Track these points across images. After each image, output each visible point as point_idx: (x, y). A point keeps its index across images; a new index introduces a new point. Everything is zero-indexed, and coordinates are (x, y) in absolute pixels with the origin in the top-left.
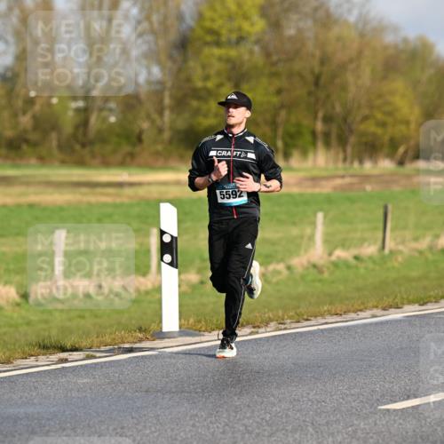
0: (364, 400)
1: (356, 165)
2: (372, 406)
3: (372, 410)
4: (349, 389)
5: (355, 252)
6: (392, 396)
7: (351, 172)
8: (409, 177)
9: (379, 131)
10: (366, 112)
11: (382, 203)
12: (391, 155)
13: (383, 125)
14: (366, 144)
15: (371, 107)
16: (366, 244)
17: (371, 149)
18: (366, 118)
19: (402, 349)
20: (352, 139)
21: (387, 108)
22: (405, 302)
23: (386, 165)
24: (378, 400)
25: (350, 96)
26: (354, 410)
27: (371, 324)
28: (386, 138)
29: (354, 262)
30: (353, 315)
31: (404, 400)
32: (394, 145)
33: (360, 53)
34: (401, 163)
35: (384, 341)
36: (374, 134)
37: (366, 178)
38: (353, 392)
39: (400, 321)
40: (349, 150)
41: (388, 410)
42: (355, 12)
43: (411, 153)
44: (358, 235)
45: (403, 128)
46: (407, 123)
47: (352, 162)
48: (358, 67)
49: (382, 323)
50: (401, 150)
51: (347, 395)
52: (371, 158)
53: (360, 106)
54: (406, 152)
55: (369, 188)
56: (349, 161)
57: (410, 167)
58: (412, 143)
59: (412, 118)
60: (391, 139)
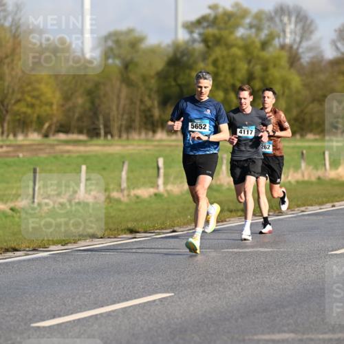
0: (20, 320)
1: (11, 137)
2: (25, 324)
3: (26, 327)
4: (8, 311)
5: (11, 205)
6: (41, 316)
7: (8, 143)
8: (52, 146)
9: (29, 111)
10: (19, 96)
11: (32, 167)
12: (38, 130)
13: (32, 106)
14: (19, 120)
15: (23, 93)
16: (20, 199)
17: (23, 125)
18: (18, 101)
19: (49, 279)
20: (8, 118)
21: (35, 93)
22: (51, 243)
23: (35, 137)
24: (31, 319)
25: (6, 84)
26: (12, 328)
27: (24, 261)
28: (35, 115)
29: (10, 212)
30: (10, 254)
31: (51, 319)
32: (40, 122)
33: (14, 51)
34: (46, 136)
35: (35, 273)
36: (25, 113)
37: (20, 147)
38: (11, 313)
39: (47, 257)
40: (6, 125)
41: (38, 327)
42: (10, 19)
43: (53, 128)
44: (14, 192)
45: (48, 108)
46: (51, 104)
47: (8, 136)
48: (13, 60)
49: (33, 260)
50: (46, 125)
51: (7, 316)
52: (23, 132)
53: (13, 92)
54: (50, 127)
55: (21, 155)
56: (5, 134)
57: (53, 139)
58: (55, 120)
59: (55, 101)
60: (38, 117)
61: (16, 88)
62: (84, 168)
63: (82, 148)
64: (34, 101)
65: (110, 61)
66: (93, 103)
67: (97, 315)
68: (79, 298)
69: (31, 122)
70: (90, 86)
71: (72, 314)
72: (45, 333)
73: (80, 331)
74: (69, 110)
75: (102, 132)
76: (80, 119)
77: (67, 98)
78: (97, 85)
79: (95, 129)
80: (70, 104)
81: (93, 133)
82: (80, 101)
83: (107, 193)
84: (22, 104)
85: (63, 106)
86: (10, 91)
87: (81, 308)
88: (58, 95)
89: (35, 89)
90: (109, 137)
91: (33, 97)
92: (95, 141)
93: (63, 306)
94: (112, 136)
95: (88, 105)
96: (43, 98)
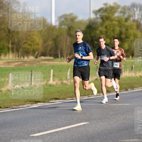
0: (26, 133)
1: (22, 58)
2: (28, 135)
3: (28, 136)
4: (21, 129)
6: (34, 132)
7: (21, 60)
8: (39, 62)
9: (29, 47)
10: (25, 41)
11: (30, 70)
12: (33, 55)
13: (31, 45)
14: (25, 51)
15: (27, 40)
17: (27, 53)
18: (25, 43)
19: (37, 117)
20: (21, 50)
21: (32, 40)
23: (32, 58)
24: (30, 133)
25: (20, 36)
26: (22, 137)
28: (32, 49)
30: (22, 106)
31: (38, 133)
32: (34, 51)
34: (36, 57)
35: (32, 114)
36: (28, 48)
37: (25, 62)
38: (22, 131)
39: (37, 108)
40: (20, 53)
41: (33, 136)
43: (39, 54)
45: (37, 46)
46: (38, 44)
47: (21, 57)
50: (36, 53)
51: (20, 132)
52: (27, 56)
53: (23, 39)
54: (38, 54)
55: (26, 65)
56: (20, 57)
57: (39, 59)
58: (40, 51)
59: (40, 43)
60: (33, 50)
61: (24, 38)
62: (52, 71)
63: (51, 63)
64: (31, 43)
65: (63, 27)
66: (56, 44)
67: (57, 131)
68: (50, 124)
69: (30, 52)
70: (54, 37)
71: (47, 131)
72: (36, 139)
73: (50, 138)
74: (46, 47)
75: (60, 56)
76: (51, 50)
77: (45, 42)
78: (57, 36)
79: (56, 55)
80: (46, 44)
81: (56, 56)
82: (50, 43)
83: (61, 81)
84: (27, 44)
85: (43, 45)
86: (22, 39)
87: (51, 129)
88: (41, 40)
89: (32, 38)
90: (62, 58)
91: (31, 41)
92: (57, 59)
93: (43, 128)
94: (64, 57)
95: (54, 45)
96: (35, 42)
